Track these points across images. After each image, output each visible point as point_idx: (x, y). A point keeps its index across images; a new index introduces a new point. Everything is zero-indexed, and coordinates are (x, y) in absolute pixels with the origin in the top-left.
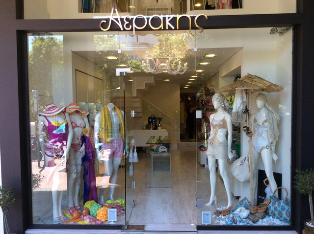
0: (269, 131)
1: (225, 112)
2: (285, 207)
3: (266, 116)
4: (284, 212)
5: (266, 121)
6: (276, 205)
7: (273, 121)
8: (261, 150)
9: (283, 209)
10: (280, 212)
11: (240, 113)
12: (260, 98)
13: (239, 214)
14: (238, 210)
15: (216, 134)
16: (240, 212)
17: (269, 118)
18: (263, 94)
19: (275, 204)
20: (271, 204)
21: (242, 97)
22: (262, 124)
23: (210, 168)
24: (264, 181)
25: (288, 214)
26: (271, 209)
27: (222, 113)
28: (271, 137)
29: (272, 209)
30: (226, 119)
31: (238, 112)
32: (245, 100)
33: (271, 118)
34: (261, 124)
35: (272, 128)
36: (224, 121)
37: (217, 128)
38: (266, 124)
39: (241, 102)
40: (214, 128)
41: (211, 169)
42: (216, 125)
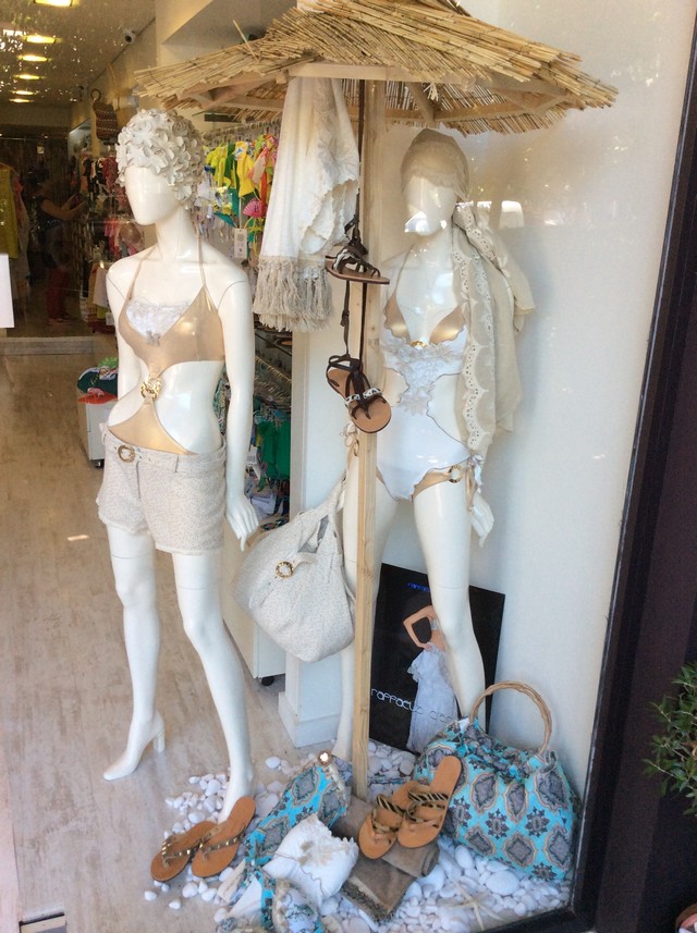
0: (472, 380)
1: (210, 253)
2: (548, 815)
3: (457, 289)
4: (540, 843)
5: (454, 319)
6: (501, 802)
7: (495, 321)
8: (419, 488)
9: (537, 825)
10: (519, 840)
11: (312, 272)
12: (429, 162)
13: (299, 874)
14: (292, 844)
15: (151, 395)
16: (303, 861)
17: (478, 296)
18: (450, 141)
19: (490, 797)
20: (466, 794)
21: (333, 152)
22: (434, 340)
23: (122, 588)
24: (409, 623)
25: (563, 849)
26: (471, 823)
27: (191, 253)
28: (482, 419)
29: (477, 821)
30: (214, 297)
31: (299, 264)
32: (350, 171)
33: (487, 303)
34: (425, 340)
35: (490, 363)
36: (204, 313)
37: (159, 355)
38: (457, 338)
39: (328, 187)
40: (139, 352)
41: (132, 592)
42: (154, 340)
